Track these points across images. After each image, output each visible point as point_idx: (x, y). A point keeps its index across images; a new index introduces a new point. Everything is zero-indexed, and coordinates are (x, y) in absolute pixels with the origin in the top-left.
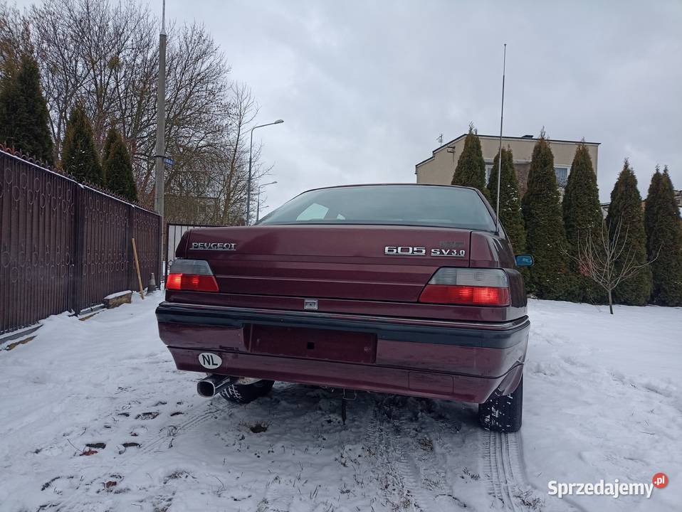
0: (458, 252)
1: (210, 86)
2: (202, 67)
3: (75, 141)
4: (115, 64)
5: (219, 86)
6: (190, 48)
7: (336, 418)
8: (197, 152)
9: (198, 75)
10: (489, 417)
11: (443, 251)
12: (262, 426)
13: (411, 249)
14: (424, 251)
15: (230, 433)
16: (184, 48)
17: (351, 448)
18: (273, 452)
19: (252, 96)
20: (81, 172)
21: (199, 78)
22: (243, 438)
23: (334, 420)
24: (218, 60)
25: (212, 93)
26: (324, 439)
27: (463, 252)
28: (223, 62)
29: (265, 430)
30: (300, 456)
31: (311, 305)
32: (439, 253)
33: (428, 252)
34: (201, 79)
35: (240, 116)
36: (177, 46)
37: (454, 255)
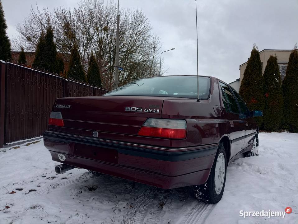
0: (156, 110)
1: (143, 36)
2: (141, 28)
3: (73, 62)
4: (106, 29)
5: (147, 36)
6: (136, 20)
7: (129, 187)
8: (139, 64)
9: (139, 31)
10: (197, 194)
11: (150, 110)
12: (94, 188)
13: (136, 108)
14: (141, 109)
15: (76, 190)
16: (134, 20)
17: (121, 203)
18: (88, 201)
19: (160, 39)
20: (75, 74)
21: (140, 33)
22: (81, 192)
23: (128, 188)
24: (147, 24)
25: (144, 39)
26: (116, 197)
27: (158, 110)
28: (149, 25)
29: (95, 189)
30: (98, 204)
31: (95, 134)
32: (147, 111)
33: (143, 110)
34: (141, 33)
35: (155, 48)
36: (130, 20)
37: (154, 111)
